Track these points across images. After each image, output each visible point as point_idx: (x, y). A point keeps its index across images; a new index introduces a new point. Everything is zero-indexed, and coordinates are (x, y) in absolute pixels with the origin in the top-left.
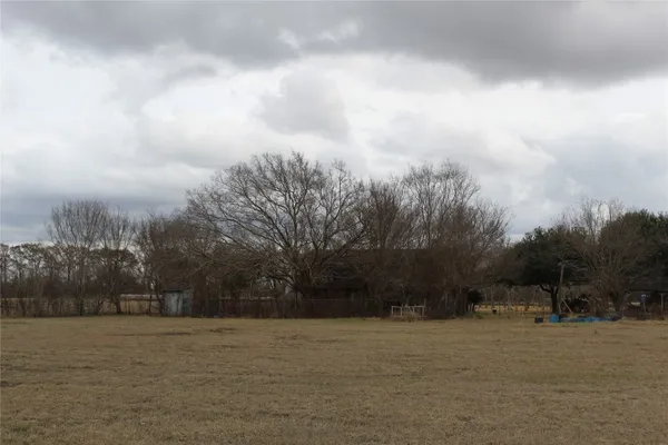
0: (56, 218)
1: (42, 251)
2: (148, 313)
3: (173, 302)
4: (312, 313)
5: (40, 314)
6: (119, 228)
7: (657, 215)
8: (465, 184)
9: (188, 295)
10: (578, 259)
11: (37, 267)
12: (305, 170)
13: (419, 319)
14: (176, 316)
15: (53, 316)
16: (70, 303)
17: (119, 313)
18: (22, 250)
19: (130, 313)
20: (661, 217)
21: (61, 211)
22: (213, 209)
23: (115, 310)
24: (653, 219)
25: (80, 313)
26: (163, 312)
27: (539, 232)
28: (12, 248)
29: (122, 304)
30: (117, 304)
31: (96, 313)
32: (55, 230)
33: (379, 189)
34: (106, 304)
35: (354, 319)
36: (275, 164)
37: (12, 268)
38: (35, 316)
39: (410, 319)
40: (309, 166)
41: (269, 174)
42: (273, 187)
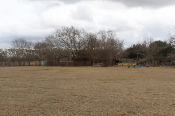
0: (13, 42)
1: (15, 50)
2: (37, 65)
3: (43, 63)
4: (75, 65)
5: (10, 66)
6: (29, 45)
7: (163, 41)
8: (113, 34)
9: (46, 61)
10: (142, 52)
11: (14, 54)
12: (74, 30)
13: (100, 67)
14: (43, 66)
15: (13, 66)
16: (17, 63)
17: (30, 65)
18: (10, 50)
19: (32, 65)
20: (164, 42)
21: (15, 40)
22: (51, 40)
23: (29, 65)
24: (162, 42)
25: (20, 65)
26: (40, 65)
27: (134, 45)
28: (8, 50)
29: (30, 63)
30: (29, 63)
31: (24, 65)
32: (13, 45)
33: (91, 35)
34: (26, 63)
35: (85, 67)
36: (66, 29)
37: (8, 54)
38: (8, 66)
39: (98, 67)
40: (75, 29)
41: (65, 31)
42: (67, 35)
